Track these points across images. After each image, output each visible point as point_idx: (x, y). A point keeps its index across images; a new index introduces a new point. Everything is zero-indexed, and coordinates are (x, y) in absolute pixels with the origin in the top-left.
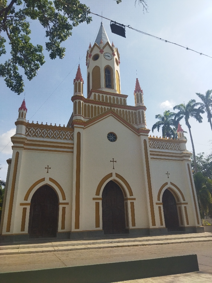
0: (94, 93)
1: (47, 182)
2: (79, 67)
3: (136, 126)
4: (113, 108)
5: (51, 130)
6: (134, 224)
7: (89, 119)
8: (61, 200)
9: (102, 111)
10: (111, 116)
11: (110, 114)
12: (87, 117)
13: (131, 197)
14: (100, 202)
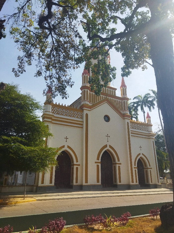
1: (66, 148)
3: (122, 112)
4: (107, 97)
6: (120, 182)
7: (92, 104)
8: (75, 162)
9: (101, 99)
10: (106, 103)
12: (91, 103)
13: (119, 162)
14: (100, 165)
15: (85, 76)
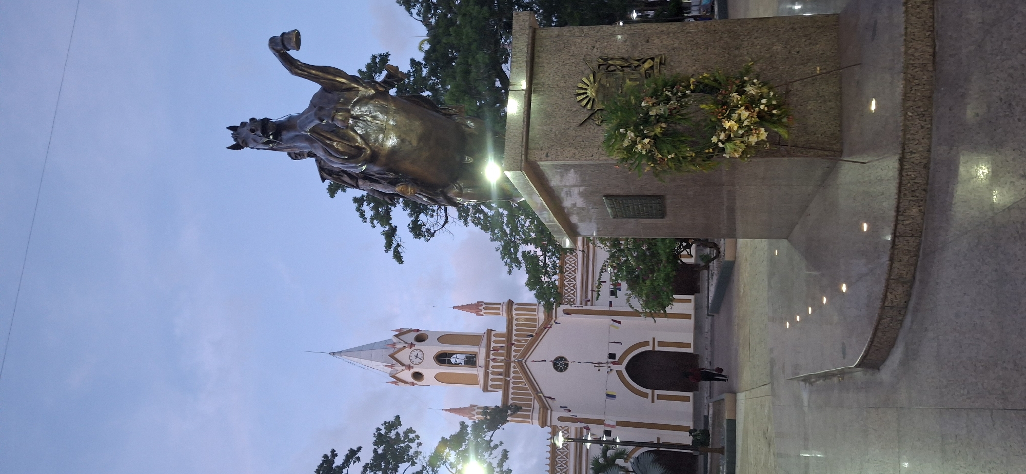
0: (489, 387)
4: (513, 359)
5: (556, 459)
7: (535, 400)
9: (520, 378)
10: (527, 362)
11: (524, 364)
12: (532, 403)
13: (651, 343)
14: (657, 392)
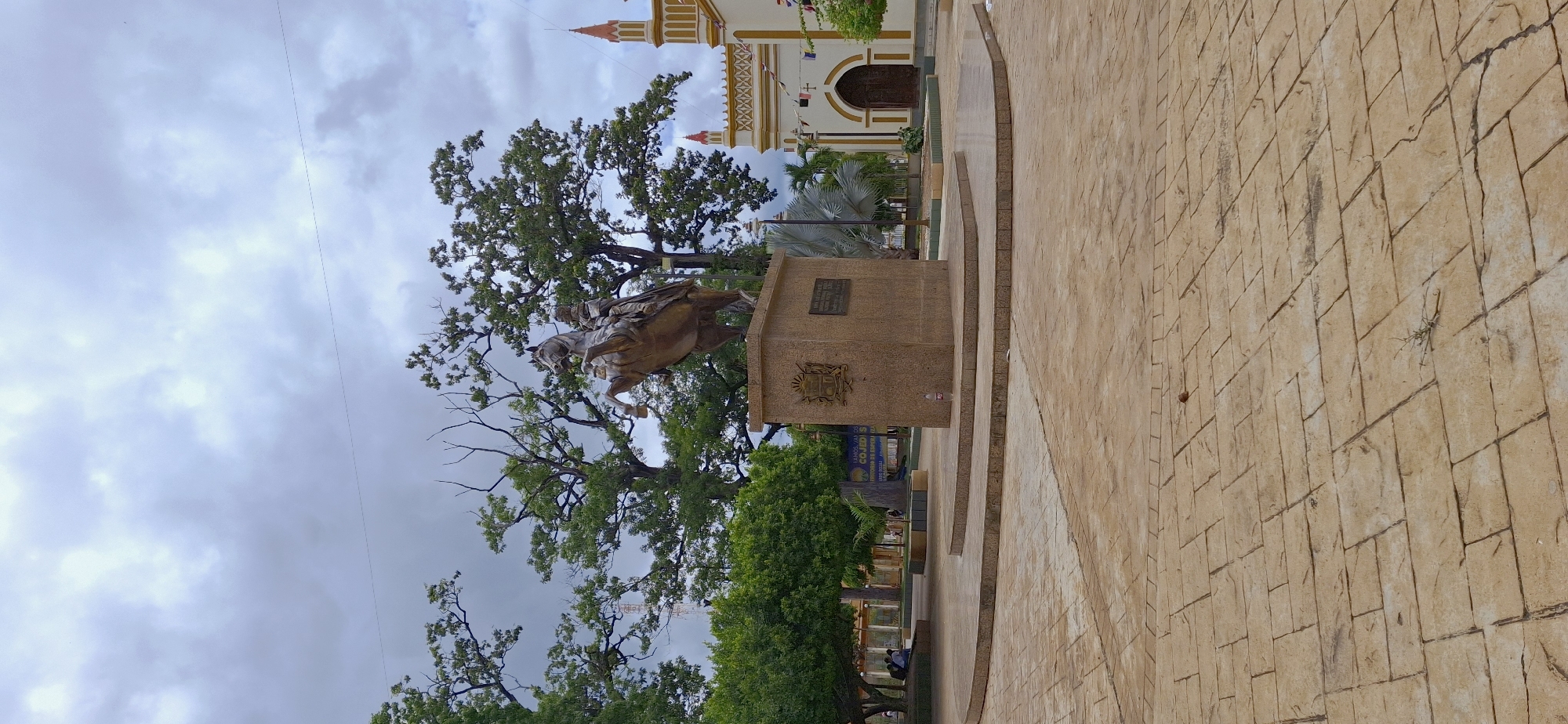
1: (831, 88)
2: (575, 31)
5: (736, 87)
8: (864, 62)
15: (622, 33)
